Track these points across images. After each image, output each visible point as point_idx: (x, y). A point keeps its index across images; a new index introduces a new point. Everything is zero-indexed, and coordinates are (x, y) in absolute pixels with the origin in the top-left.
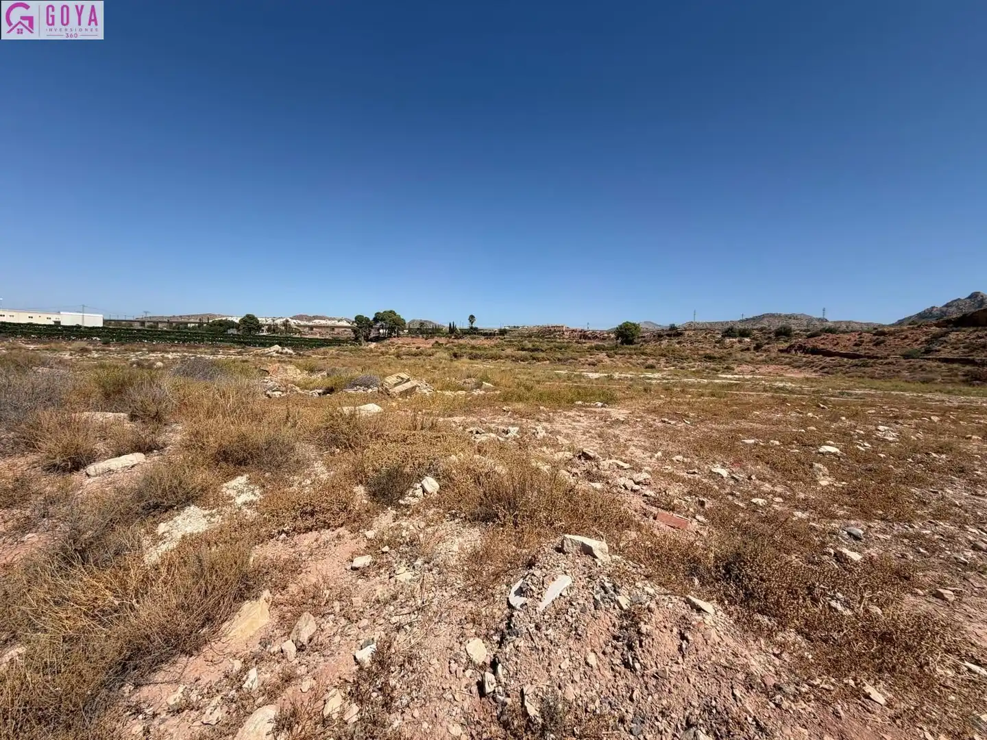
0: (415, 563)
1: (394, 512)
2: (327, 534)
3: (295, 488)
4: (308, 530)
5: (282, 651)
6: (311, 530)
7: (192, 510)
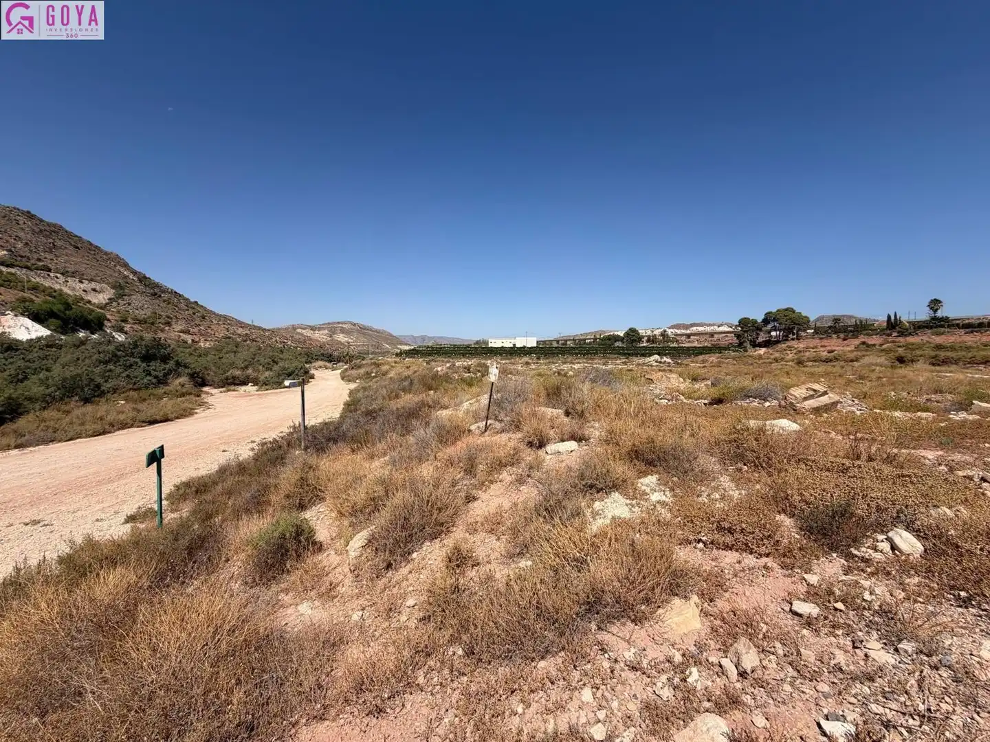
0: (900, 646)
1: (843, 561)
2: (750, 560)
3: (704, 499)
4: (728, 547)
5: (721, 666)
6: (731, 549)
7: (616, 495)
